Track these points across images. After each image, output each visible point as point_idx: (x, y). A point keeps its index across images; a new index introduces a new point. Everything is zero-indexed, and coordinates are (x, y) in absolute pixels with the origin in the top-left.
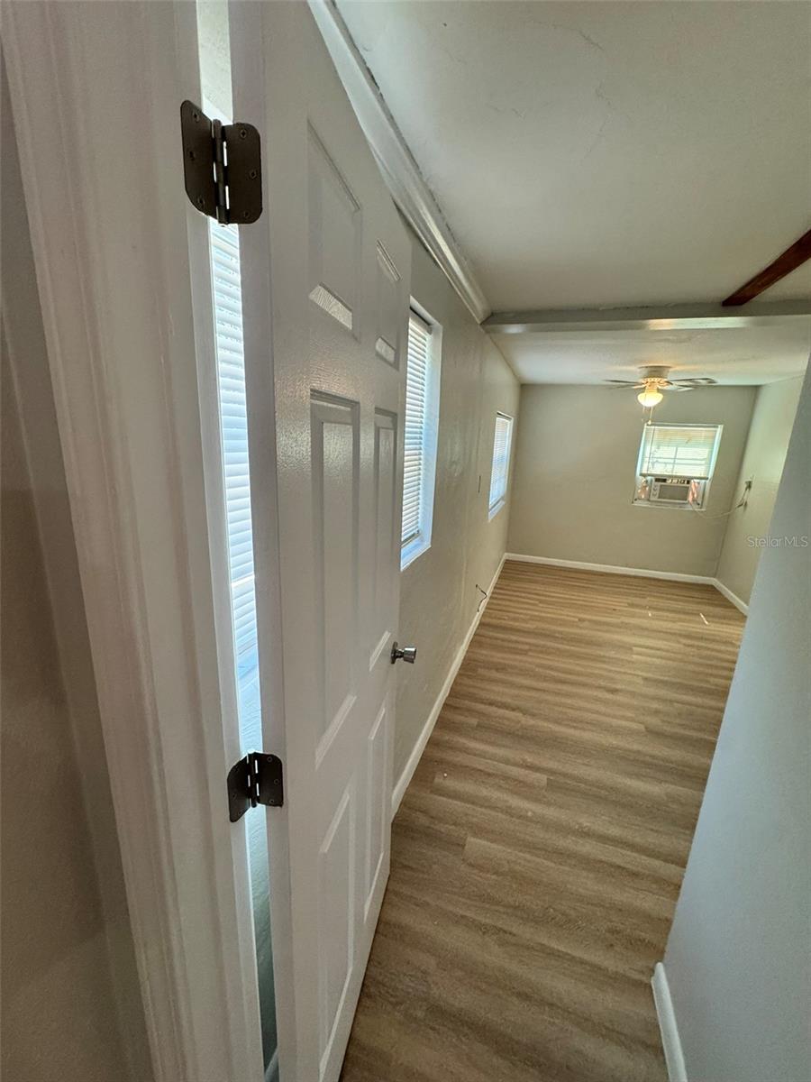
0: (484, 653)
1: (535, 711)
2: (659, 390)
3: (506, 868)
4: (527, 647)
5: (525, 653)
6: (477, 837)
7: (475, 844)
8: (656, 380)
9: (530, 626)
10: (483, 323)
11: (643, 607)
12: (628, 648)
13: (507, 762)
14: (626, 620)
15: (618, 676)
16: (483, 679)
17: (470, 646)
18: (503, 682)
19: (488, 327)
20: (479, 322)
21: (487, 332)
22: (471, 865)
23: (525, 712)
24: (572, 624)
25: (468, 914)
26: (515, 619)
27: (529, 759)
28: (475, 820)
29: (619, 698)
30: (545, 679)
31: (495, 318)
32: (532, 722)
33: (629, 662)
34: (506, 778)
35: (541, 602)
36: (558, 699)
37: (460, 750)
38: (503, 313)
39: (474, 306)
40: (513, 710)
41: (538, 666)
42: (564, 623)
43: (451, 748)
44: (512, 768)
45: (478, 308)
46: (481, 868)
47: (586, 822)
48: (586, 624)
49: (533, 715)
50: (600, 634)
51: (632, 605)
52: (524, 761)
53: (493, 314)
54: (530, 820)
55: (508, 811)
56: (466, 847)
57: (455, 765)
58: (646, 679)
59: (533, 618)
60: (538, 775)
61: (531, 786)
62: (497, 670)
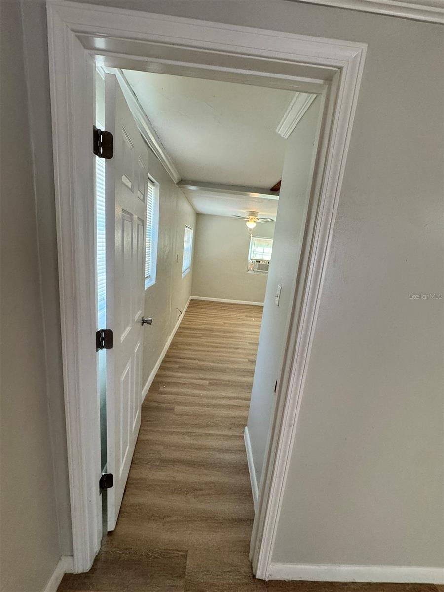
0: (180, 339)
1: (204, 359)
2: (254, 221)
3: (192, 413)
4: (201, 335)
5: (200, 337)
6: (180, 406)
7: (178, 408)
8: (253, 217)
9: (203, 327)
10: (177, 184)
11: (251, 317)
12: (243, 333)
13: (192, 378)
14: (244, 322)
15: (239, 343)
16: (180, 349)
17: (174, 337)
18: (190, 349)
19: (180, 185)
20: (176, 183)
21: (179, 187)
22: (177, 415)
23: (199, 360)
24: (221, 325)
25: (176, 430)
26: (195, 324)
27: (202, 376)
28: (178, 400)
29: (239, 351)
30: (208, 347)
31: (183, 182)
32: (203, 363)
33: (244, 338)
34: (191, 384)
35: (207, 317)
36: (214, 354)
37: (171, 377)
38: (186, 180)
39: (173, 176)
40: (195, 360)
41: (206, 342)
42: (218, 325)
43: (166, 377)
44: (194, 380)
45: (175, 177)
46: (181, 415)
47: (223, 394)
48: (227, 325)
49: (204, 361)
50: (232, 328)
51: (246, 316)
52: (199, 377)
53: (182, 180)
54: (202, 397)
55: (193, 395)
56: (175, 410)
57: (169, 383)
58: (250, 343)
59: (203, 324)
60: (205, 381)
61: (202, 385)
62: (187, 345)
